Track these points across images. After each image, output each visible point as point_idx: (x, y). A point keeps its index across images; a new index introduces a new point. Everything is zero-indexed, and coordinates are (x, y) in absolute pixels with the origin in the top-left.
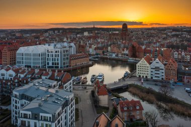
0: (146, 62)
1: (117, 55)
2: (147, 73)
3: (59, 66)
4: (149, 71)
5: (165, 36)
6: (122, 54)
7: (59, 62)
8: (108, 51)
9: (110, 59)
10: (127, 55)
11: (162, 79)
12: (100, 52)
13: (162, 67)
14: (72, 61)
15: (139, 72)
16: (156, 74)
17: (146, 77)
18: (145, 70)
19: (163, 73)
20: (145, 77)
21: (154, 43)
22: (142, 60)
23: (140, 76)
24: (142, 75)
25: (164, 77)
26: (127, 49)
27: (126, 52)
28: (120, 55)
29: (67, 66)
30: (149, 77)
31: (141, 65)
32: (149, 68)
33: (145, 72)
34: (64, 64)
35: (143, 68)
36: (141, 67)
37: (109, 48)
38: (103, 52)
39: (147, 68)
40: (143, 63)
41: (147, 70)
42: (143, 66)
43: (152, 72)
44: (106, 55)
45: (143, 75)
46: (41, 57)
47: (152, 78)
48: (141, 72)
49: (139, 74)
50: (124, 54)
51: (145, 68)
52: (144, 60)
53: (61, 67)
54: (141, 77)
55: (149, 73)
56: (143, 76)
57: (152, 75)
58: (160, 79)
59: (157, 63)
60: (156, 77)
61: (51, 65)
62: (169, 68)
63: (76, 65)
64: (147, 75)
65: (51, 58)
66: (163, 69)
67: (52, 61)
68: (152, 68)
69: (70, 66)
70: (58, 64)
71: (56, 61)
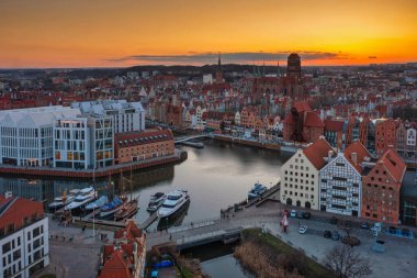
0: (307, 163)
1: (255, 135)
2: (310, 193)
3: (86, 162)
4: (316, 186)
5: (397, 84)
6: (268, 132)
7: (86, 152)
8: (233, 123)
9: (237, 143)
10: (280, 136)
11: (355, 213)
12: (215, 124)
13: (357, 177)
14: (124, 149)
15: (289, 189)
16: (335, 197)
17: (308, 205)
18: (304, 185)
19: (355, 195)
20: (303, 205)
21: (362, 104)
22: (296, 156)
23: (289, 201)
24: (294, 200)
25: (358, 209)
26: (282, 118)
27: (279, 126)
28: (262, 134)
29: (109, 163)
30: (315, 206)
31: (294, 170)
32: (316, 180)
33: (304, 191)
34: (99, 157)
35: (299, 177)
36: (294, 177)
37: (238, 114)
38: (223, 126)
39: (310, 179)
40: (300, 165)
41: (310, 186)
42: (299, 171)
43: (323, 191)
44: (230, 132)
45: (299, 198)
46: (40, 138)
47: (323, 208)
48: (294, 190)
49: (288, 196)
50: (274, 132)
51: (304, 178)
52: (304, 157)
53: (91, 167)
54: (294, 204)
55: (316, 193)
56: (299, 203)
57: (323, 199)
58: (348, 213)
59: (342, 165)
60: (334, 206)
61: (64, 158)
62: (376, 182)
63: (135, 159)
64: (309, 200)
65: (66, 141)
66: (356, 185)
67: (69, 148)
68: (324, 181)
69: (117, 163)
70: (83, 156)
71: (78, 150)
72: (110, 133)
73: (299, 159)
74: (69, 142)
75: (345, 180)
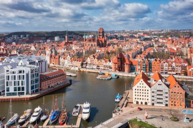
0: (145, 85)
2: (147, 98)
3: (25, 91)
4: (149, 95)
6: (105, 66)
7: (25, 86)
11: (167, 105)
13: (167, 90)
14: (44, 82)
15: (137, 97)
16: (158, 99)
17: (146, 103)
18: (144, 95)
19: (167, 97)
20: (144, 104)
22: (140, 82)
23: (137, 102)
24: (140, 102)
25: (168, 103)
30: (149, 104)
31: (139, 88)
32: (149, 92)
33: (144, 97)
35: (141, 91)
36: (139, 91)
37: (89, 58)
39: (147, 92)
40: (142, 86)
41: (146, 95)
42: (142, 89)
43: (153, 96)
45: (142, 100)
47: (153, 104)
48: (139, 97)
49: (137, 100)
51: (144, 92)
55: (149, 98)
56: (142, 103)
57: (153, 100)
58: (164, 105)
60: (158, 103)
61: (12, 90)
62: (175, 91)
63: (49, 87)
64: (147, 101)
65: (13, 81)
66: (167, 93)
67: (15, 85)
68: (153, 92)
69: (41, 90)
70: (23, 89)
71: (20, 86)
72: (38, 75)
73: (142, 83)
74: (15, 82)
75: (162, 91)
